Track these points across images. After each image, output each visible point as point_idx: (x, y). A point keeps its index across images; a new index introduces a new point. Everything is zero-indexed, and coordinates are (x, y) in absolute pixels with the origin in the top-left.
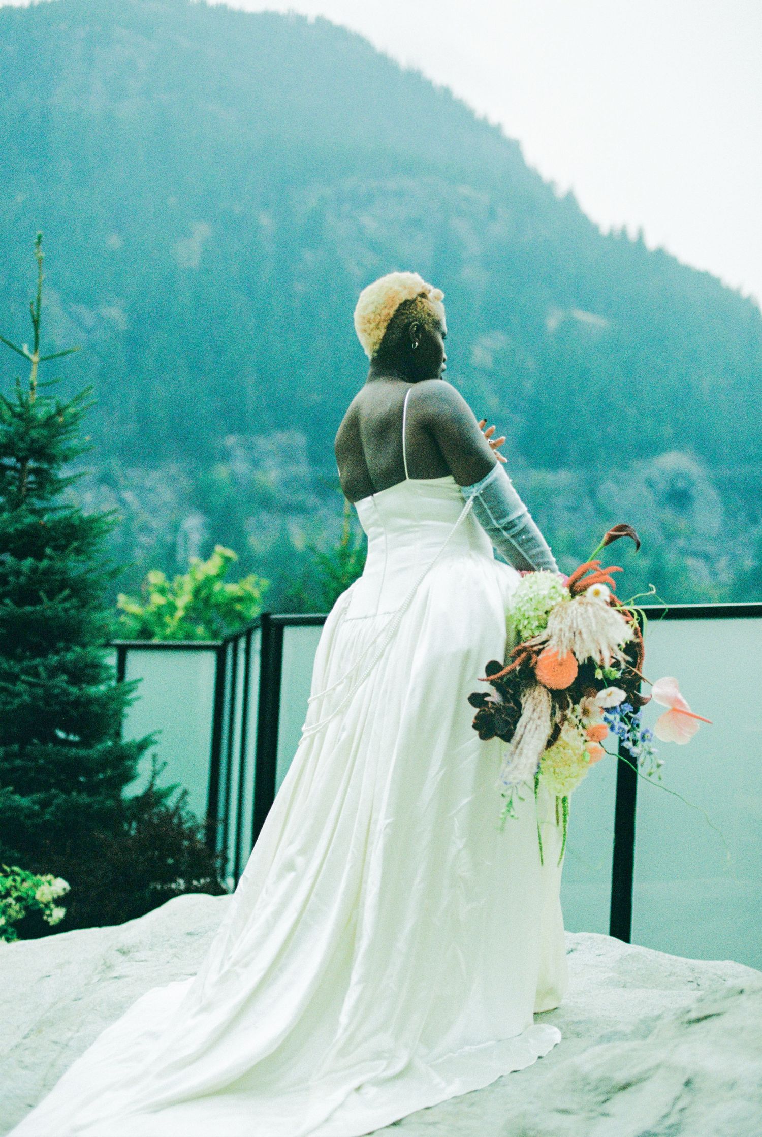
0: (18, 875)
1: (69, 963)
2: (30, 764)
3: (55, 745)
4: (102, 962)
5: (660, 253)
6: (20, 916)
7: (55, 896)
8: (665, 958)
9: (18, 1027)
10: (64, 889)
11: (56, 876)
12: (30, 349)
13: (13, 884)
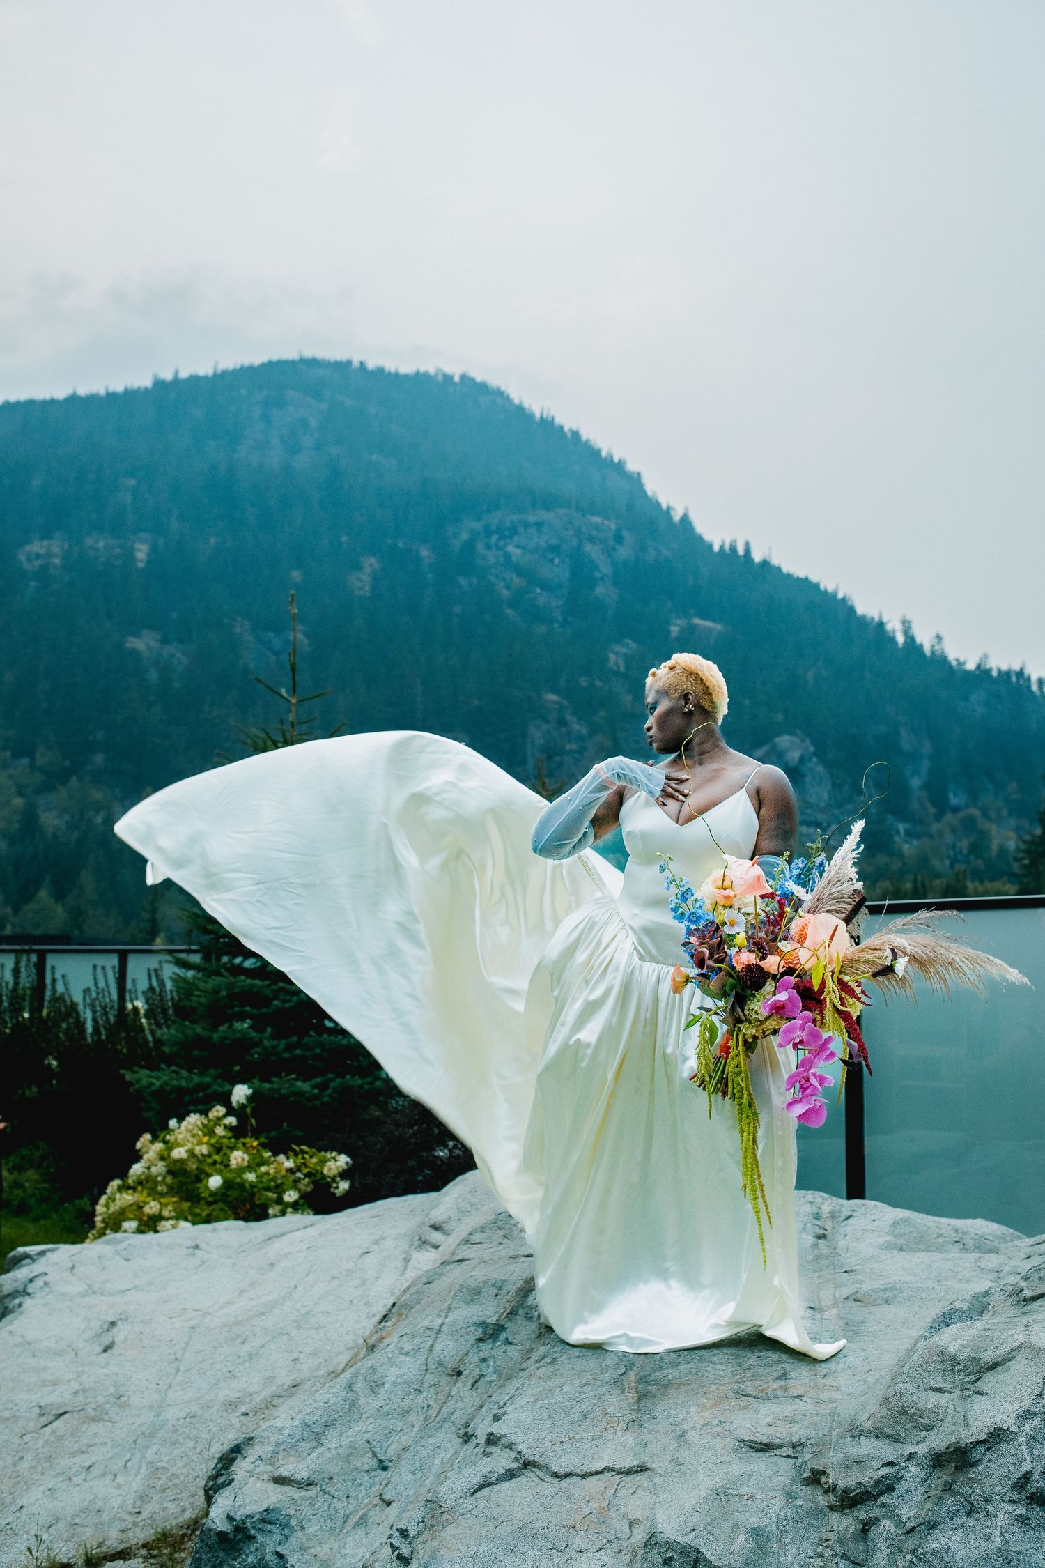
0: (306, 1153)
1: (384, 1239)
2: (309, 1053)
3: (330, 1035)
4: (417, 1238)
5: (765, 563)
6: (309, 1189)
7: (340, 1170)
8: (930, 1221)
9: (351, 1301)
10: (347, 1163)
11: (340, 1153)
12: (287, 692)
13: (302, 1161)
